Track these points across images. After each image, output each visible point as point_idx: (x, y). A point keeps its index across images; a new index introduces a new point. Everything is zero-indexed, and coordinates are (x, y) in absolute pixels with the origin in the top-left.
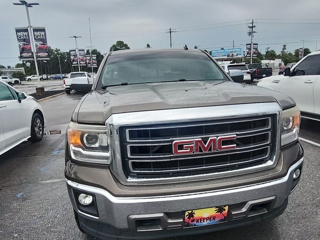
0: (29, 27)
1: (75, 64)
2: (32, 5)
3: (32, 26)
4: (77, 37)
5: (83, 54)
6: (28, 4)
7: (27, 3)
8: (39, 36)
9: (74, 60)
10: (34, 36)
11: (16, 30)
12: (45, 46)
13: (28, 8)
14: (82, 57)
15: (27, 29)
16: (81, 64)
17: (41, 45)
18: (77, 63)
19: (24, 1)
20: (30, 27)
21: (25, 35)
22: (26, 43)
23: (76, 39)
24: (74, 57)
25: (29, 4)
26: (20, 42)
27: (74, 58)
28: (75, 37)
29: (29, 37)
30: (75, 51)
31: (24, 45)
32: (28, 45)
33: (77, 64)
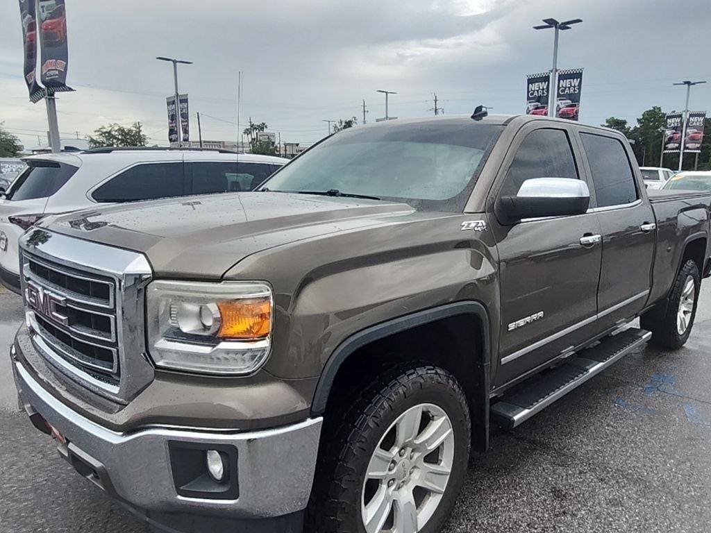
0: (552, 71)
1: (673, 149)
2: (569, 26)
3: (558, 68)
4: (694, 84)
5: (698, 124)
6: (560, 23)
7: (558, 23)
8: (567, 89)
9: (671, 140)
10: (559, 88)
11: (529, 80)
12: (573, 110)
13: (560, 30)
14: (695, 130)
15: (549, 77)
16: (687, 148)
17: (567, 107)
18: (677, 145)
19: (552, 19)
20: (554, 71)
21: (541, 88)
22: (539, 105)
23: (689, 87)
24: (674, 131)
25: (562, 24)
26: (530, 102)
27: (675, 133)
28: (688, 83)
29: (548, 92)
30: (680, 116)
31: (536, 108)
32: (544, 107)
33: (676, 148)
